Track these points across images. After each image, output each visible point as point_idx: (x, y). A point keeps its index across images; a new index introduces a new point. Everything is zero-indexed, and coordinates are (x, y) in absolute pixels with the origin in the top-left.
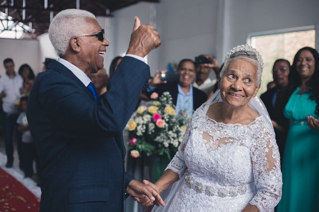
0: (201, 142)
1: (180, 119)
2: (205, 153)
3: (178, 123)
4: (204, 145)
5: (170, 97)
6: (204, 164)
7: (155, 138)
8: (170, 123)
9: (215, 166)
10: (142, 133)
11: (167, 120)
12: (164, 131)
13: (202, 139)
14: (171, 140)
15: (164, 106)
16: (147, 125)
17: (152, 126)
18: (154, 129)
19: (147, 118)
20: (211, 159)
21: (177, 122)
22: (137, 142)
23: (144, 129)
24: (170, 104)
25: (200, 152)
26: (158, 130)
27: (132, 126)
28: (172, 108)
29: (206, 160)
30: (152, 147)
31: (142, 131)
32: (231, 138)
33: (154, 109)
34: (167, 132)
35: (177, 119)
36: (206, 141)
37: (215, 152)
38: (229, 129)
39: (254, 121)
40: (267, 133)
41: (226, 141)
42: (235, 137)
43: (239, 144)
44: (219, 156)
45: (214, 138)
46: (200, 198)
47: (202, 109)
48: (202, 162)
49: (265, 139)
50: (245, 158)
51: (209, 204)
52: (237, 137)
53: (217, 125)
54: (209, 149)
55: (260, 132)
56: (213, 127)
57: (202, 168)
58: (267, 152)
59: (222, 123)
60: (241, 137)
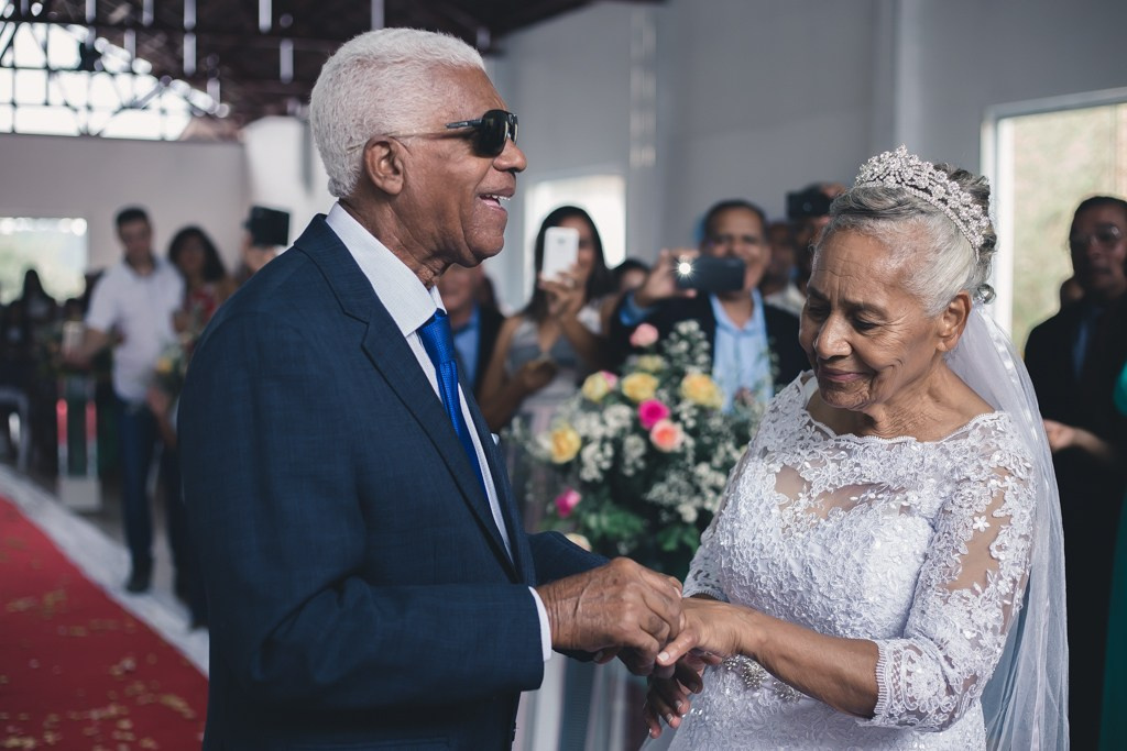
0: (766, 500)
1: (738, 419)
2: (773, 541)
3: (730, 434)
4: (775, 511)
5: (699, 340)
6: (766, 580)
7: (648, 488)
8: (703, 433)
9: (801, 589)
10: (601, 470)
11: (691, 424)
12: (681, 464)
13: (772, 491)
14: (704, 498)
15: (681, 374)
16: (617, 443)
17: (634, 447)
18: (644, 457)
19: (618, 418)
20: (792, 562)
21: (726, 430)
22: (582, 504)
23: (606, 459)
24: (702, 365)
25: (759, 536)
26: (658, 461)
27: (564, 445)
28: (706, 378)
29: (773, 564)
30: (637, 523)
31: (598, 463)
32: (870, 485)
33: (641, 385)
34: (690, 469)
35: (726, 419)
36: (784, 498)
37: (809, 535)
38: (872, 456)
39: (965, 429)
40: (1004, 471)
41: (854, 498)
42: (887, 481)
43: (893, 506)
44: (817, 552)
45: (815, 487)
46: (755, 708)
47: (797, 388)
48: (763, 573)
49: (989, 485)
50: (912, 560)
51: (783, 732)
52: (894, 482)
53: (833, 443)
54: (788, 526)
55: (976, 463)
56: (819, 451)
57: (763, 595)
58: (983, 530)
59: (850, 436)
60: (908, 478)
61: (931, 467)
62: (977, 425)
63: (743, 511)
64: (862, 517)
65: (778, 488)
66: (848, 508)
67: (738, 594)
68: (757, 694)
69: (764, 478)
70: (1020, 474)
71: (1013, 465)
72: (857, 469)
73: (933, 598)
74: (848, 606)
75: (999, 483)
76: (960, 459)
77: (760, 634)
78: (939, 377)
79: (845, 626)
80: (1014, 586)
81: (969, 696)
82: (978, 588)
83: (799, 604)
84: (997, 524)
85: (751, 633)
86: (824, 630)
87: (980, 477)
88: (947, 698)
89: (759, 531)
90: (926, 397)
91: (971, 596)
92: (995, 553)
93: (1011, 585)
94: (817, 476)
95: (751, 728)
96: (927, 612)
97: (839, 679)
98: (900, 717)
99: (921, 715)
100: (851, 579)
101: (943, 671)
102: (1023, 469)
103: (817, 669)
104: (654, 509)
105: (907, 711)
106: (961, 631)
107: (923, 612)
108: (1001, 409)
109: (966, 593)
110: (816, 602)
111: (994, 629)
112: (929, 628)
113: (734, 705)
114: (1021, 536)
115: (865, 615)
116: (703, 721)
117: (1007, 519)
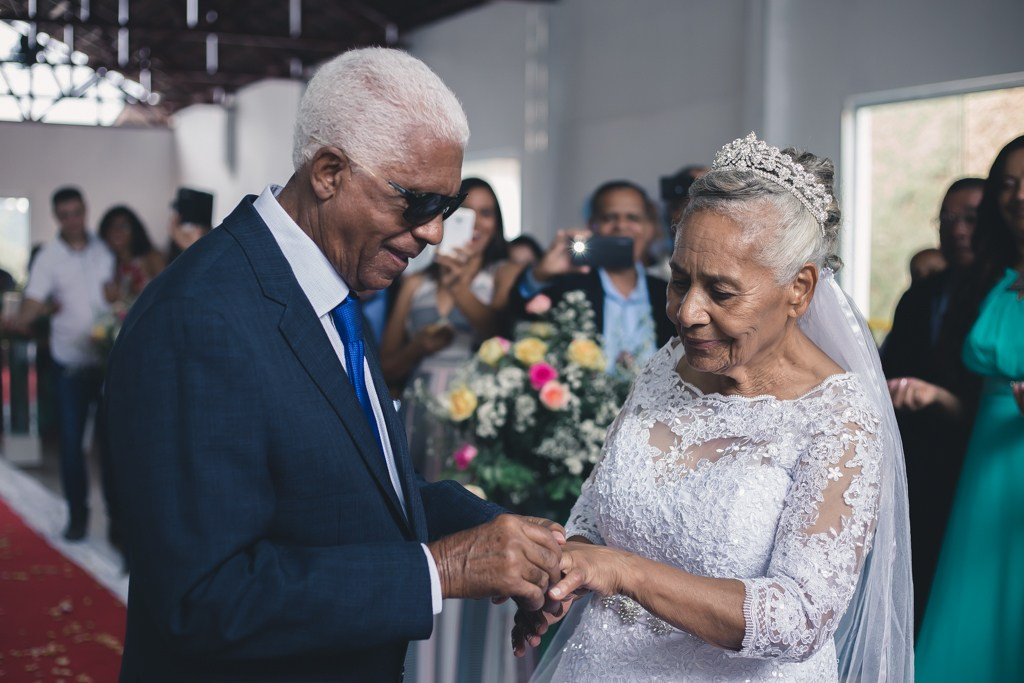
0: (641, 452)
1: (620, 380)
2: (647, 489)
3: (612, 394)
4: (649, 462)
5: (586, 309)
7: (538, 443)
8: (588, 393)
9: (672, 532)
10: (495, 427)
11: (577, 384)
12: (568, 421)
13: (646, 445)
14: (589, 452)
15: (568, 339)
16: (510, 403)
17: (525, 406)
18: (535, 415)
19: (510, 379)
20: (664, 508)
21: (609, 390)
22: (479, 457)
23: (500, 417)
25: (634, 485)
26: (547, 419)
27: (462, 405)
28: (592, 344)
29: (647, 510)
30: (528, 475)
31: (493, 421)
32: (734, 439)
33: (532, 349)
34: (576, 425)
35: (609, 381)
36: (657, 451)
37: (679, 484)
38: (736, 413)
39: (819, 388)
40: (854, 426)
41: (719, 451)
42: (750, 435)
43: (755, 458)
44: (686, 499)
45: (684, 441)
46: (630, 641)
47: (668, 352)
48: (638, 519)
49: (842, 439)
50: (772, 506)
51: (656, 662)
52: (757, 436)
53: (701, 401)
54: (661, 476)
55: (830, 419)
56: (689, 409)
57: (638, 538)
58: (836, 479)
59: (717, 395)
60: (769, 432)
61: (789, 422)
62: (830, 384)
63: (620, 463)
64: (728, 468)
65: (651, 442)
66: (715, 459)
67: (614, 538)
68: (632, 629)
69: (639, 433)
70: (869, 429)
71: (863, 422)
72: (722, 425)
73: (793, 542)
74: (715, 548)
75: (851, 437)
76: (815, 415)
77: (639, 575)
78: (794, 341)
79: (713, 566)
80: (866, 530)
81: (827, 630)
82: (834, 532)
83: (671, 546)
84: (849, 474)
85: (630, 574)
86: (691, 569)
87: (833, 431)
88: (807, 631)
89: (634, 480)
90: (782, 360)
91: (828, 540)
92: (848, 501)
93: (863, 529)
94: (687, 431)
95: (627, 660)
96: (788, 554)
97: (711, 615)
98: (765, 649)
99: (783, 647)
100: (718, 523)
101: (803, 607)
102: (872, 424)
103: (689, 606)
104: (543, 463)
105: (772, 643)
106: (819, 571)
107: (785, 554)
108: (850, 370)
109: (823, 536)
110: (685, 544)
111: (848, 569)
112: (791, 569)
113: (611, 640)
114: (871, 485)
115: (730, 556)
116: (583, 654)
117: (859, 470)
